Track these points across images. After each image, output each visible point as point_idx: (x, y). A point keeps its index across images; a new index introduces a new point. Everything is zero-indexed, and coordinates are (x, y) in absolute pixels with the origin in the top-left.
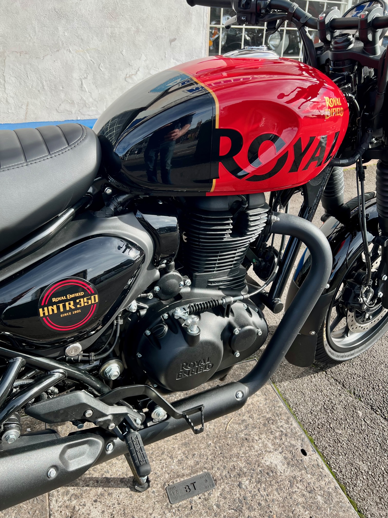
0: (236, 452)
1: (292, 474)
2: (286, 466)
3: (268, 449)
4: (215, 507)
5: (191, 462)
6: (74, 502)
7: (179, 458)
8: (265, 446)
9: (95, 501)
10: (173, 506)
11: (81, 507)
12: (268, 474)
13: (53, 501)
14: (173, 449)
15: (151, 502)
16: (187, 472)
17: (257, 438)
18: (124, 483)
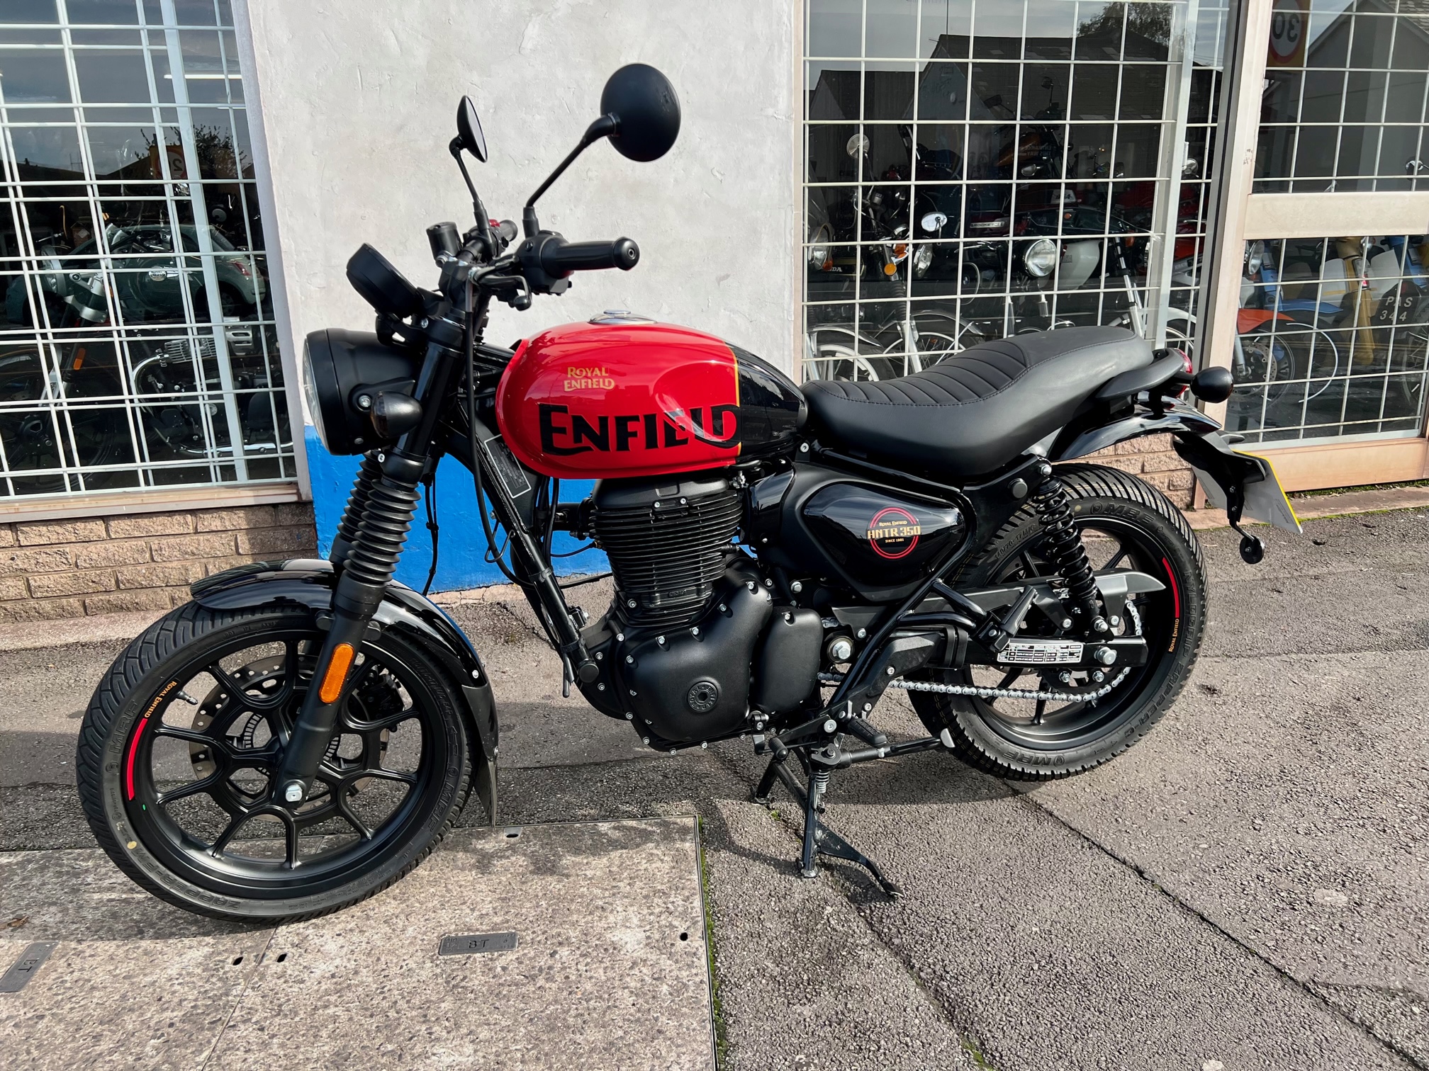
0: (575, 919)
1: (644, 957)
2: (641, 946)
3: (628, 924)
4: (499, 969)
5: (497, 919)
7: (484, 912)
8: (627, 919)
9: (339, 935)
10: (441, 957)
12: (606, 950)
15: (411, 950)
16: (484, 927)
17: (619, 909)
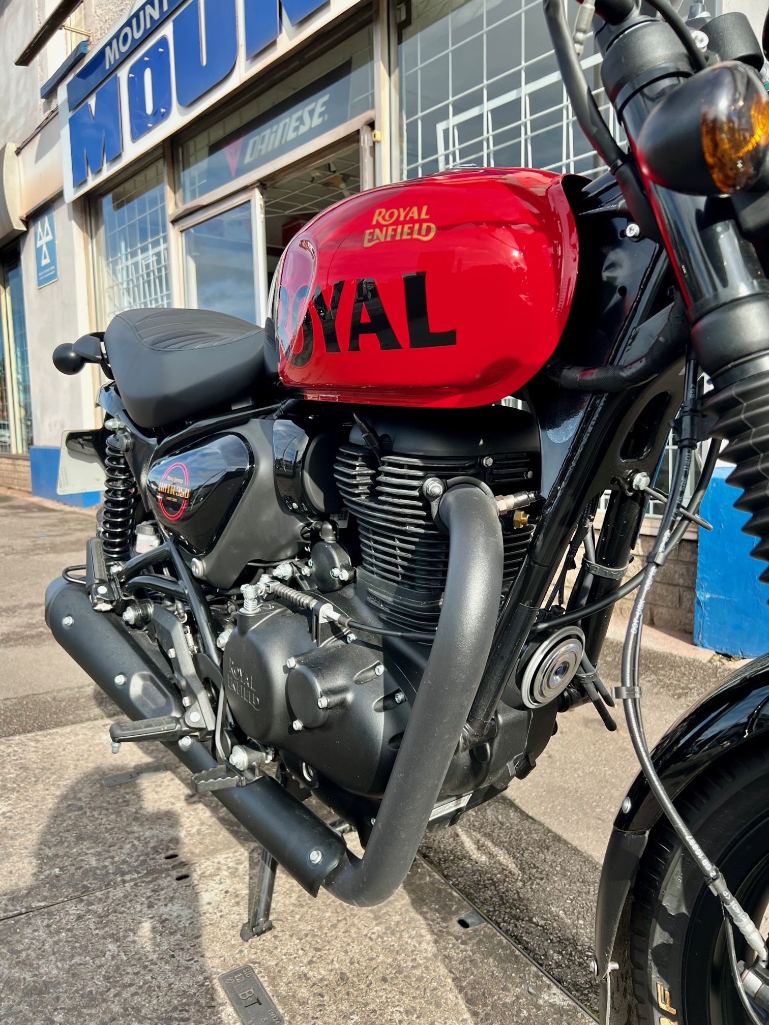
5: (303, 993)
7: (311, 974)
15: (223, 952)
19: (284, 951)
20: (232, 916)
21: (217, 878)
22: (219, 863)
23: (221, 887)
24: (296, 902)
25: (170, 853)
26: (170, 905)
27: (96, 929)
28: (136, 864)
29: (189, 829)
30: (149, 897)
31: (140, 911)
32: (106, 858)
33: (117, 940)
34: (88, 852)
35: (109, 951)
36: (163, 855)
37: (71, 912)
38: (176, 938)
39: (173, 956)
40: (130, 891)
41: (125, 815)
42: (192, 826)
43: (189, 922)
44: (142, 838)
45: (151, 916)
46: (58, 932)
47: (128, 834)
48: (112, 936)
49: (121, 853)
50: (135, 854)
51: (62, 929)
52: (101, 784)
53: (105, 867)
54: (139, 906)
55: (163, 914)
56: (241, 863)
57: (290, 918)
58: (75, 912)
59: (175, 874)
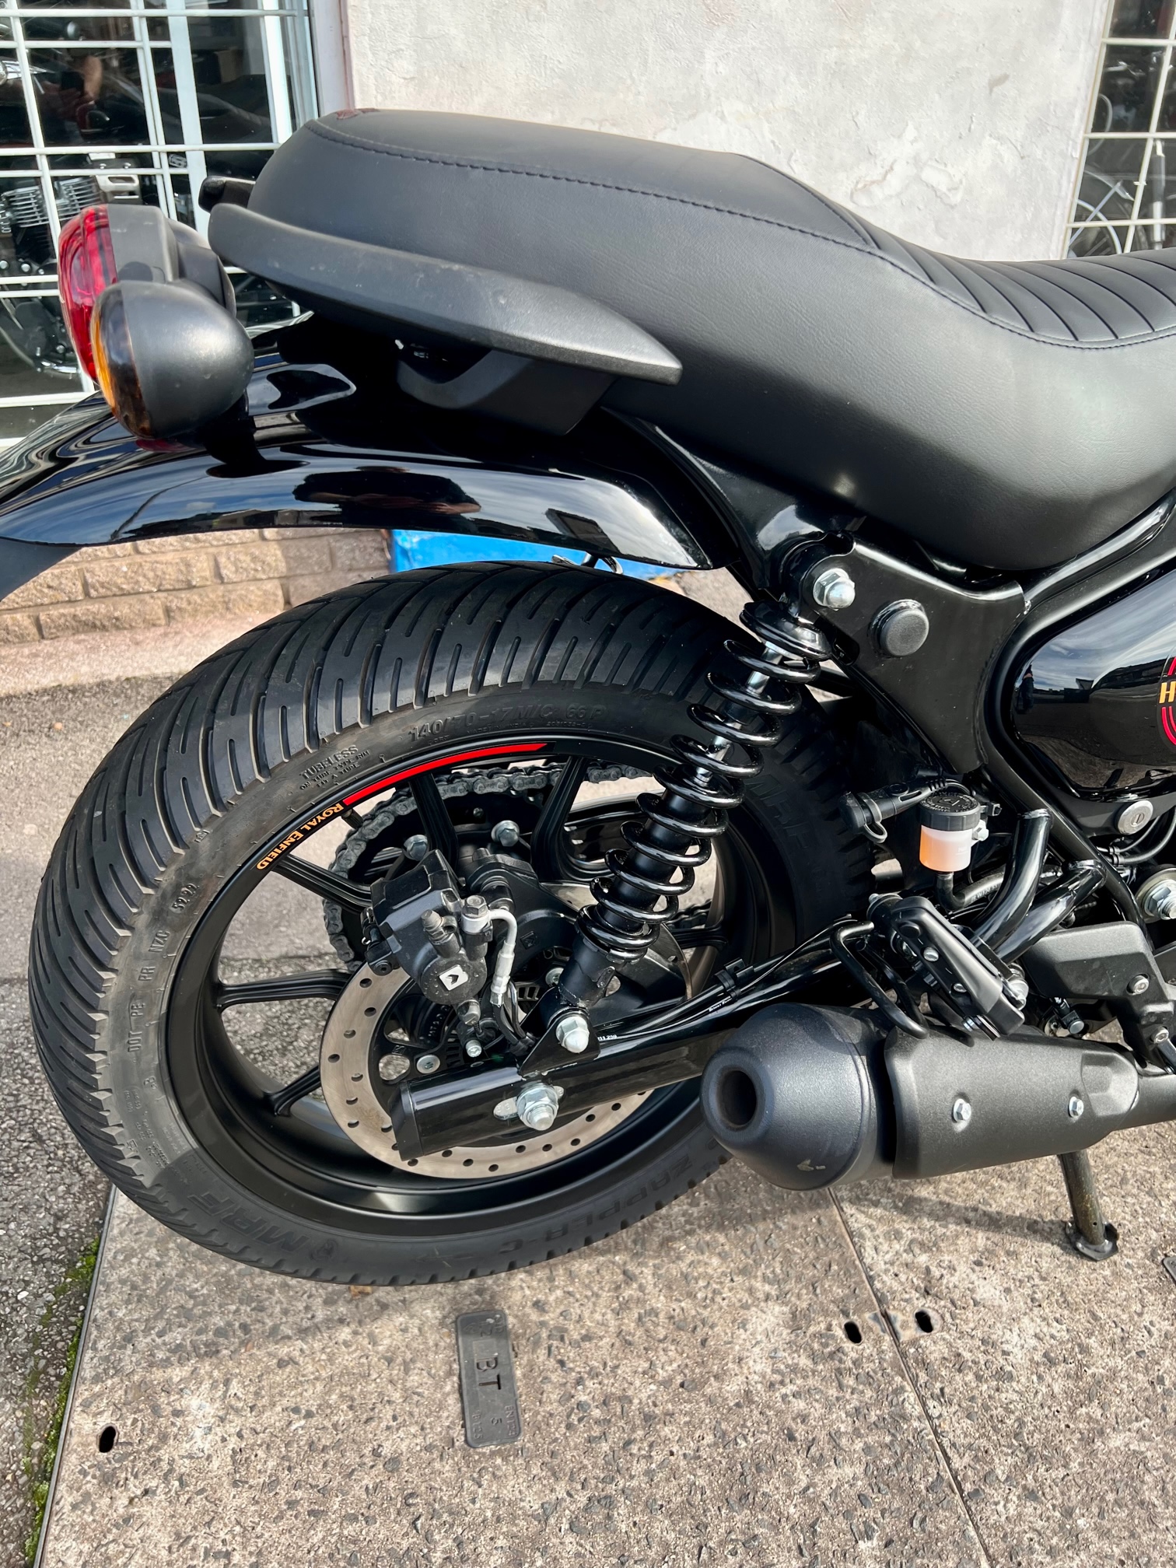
6: (923, 1259)
9: (978, 1263)
11: (945, 1272)
13: (868, 1249)
14: (1148, 1176)
15: (1130, 1288)
18: (1042, 1235)
19: (1128, 1217)
20: (1045, 1264)
21: (936, 1272)
22: (892, 1264)
23: (963, 1268)
24: (1013, 1185)
25: (840, 1333)
26: (1005, 1347)
27: (1065, 1466)
28: (869, 1393)
29: (761, 1296)
30: (979, 1378)
31: (1020, 1394)
32: (837, 1446)
33: (1101, 1433)
34: (803, 1485)
35: (1127, 1445)
36: (848, 1345)
37: (1012, 1512)
38: (1095, 1345)
39: (1140, 1354)
40: (955, 1408)
41: (670, 1406)
42: (751, 1291)
43: (1055, 1324)
44: (778, 1377)
45: (1035, 1378)
46: (1074, 1533)
47: (751, 1402)
48: (1087, 1441)
49: (822, 1418)
50: (833, 1392)
51: (1062, 1527)
52: (493, 1454)
53: (867, 1449)
54: (1003, 1396)
55: (1032, 1360)
56: (898, 1235)
57: (1053, 1198)
58: (1011, 1507)
59: (910, 1332)
